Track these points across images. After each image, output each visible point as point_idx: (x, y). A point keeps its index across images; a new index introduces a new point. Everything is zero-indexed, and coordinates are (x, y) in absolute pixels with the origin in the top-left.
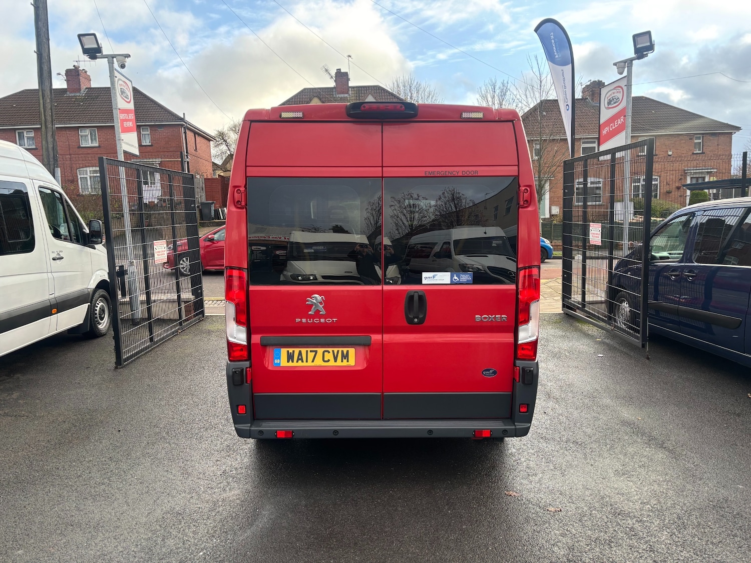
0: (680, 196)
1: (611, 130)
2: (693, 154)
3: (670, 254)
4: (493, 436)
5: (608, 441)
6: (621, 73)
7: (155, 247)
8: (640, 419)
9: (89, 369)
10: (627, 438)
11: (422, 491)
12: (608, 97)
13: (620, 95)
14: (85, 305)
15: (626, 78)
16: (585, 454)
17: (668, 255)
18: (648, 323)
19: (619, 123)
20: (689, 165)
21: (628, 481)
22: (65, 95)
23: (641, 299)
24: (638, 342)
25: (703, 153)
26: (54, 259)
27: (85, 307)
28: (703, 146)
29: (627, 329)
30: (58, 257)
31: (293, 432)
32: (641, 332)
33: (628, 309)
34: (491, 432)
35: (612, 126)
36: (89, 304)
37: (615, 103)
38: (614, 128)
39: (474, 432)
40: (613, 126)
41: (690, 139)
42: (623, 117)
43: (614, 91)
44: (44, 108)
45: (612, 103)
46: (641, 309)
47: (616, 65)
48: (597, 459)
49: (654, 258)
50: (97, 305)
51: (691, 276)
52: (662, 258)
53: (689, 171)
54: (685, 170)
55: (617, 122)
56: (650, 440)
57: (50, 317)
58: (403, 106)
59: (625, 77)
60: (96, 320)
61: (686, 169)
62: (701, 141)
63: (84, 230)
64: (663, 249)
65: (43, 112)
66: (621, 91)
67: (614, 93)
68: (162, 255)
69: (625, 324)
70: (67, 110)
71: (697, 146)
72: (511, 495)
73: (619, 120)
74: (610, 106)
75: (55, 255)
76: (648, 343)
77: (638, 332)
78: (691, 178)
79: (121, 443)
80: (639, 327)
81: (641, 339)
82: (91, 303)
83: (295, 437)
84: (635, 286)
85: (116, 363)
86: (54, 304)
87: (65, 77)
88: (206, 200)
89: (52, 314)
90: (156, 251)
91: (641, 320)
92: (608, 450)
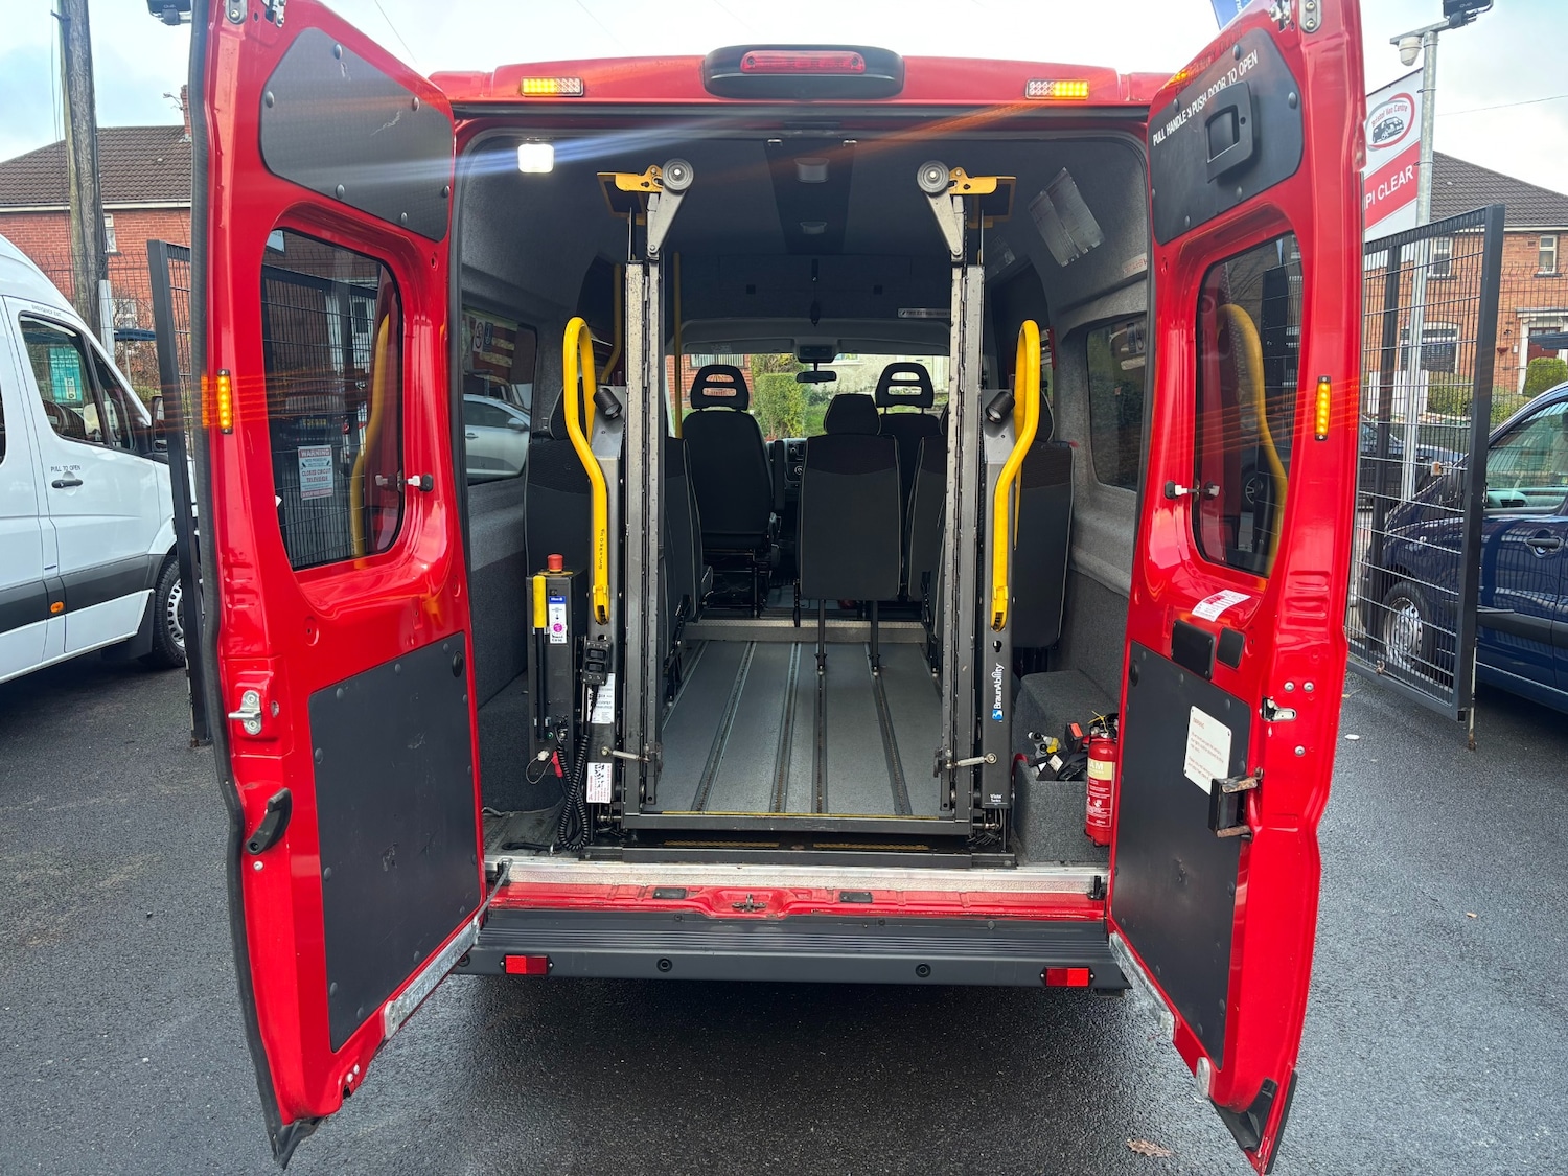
0: (1505, 369)
1: (1380, 198)
2: (1536, 276)
3: (1526, 493)
4: (1095, 984)
5: (1397, 983)
6: (1409, 63)
7: (301, 461)
8: (1474, 915)
9: (132, 744)
10: (1445, 972)
11: (897, 1129)
12: (1373, 123)
13: (1405, 117)
14: (141, 592)
15: (1421, 72)
16: (1341, 1024)
17: (1522, 497)
18: (1475, 662)
19: (1402, 180)
20: (1527, 301)
21: (1467, 1111)
22: (181, 141)
23: (1460, 604)
24: (1448, 708)
25: (1558, 275)
26: (56, 485)
27: (142, 597)
28: (1557, 258)
29: (1413, 672)
30: (67, 479)
31: (548, 960)
32: (1456, 683)
33: (1417, 625)
34: (1090, 972)
35: (1383, 191)
36: (152, 590)
37: (1391, 135)
38: (1387, 193)
39: (1045, 971)
40: (1387, 191)
41: (1530, 244)
42: (1410, 167)
43: (1392, 106)
44: (74, 144)
45: (1386, 134)
46: (1460, 627)
47: (1397, 43)
48: (1373, 1037)
49: (1490, 503)
50: (173, 592)
51: (1542, 546)
52: (1506, 503)
53: (1528, 315)
54: (1517, 312)
55: (1397, 179)
56: (1508, 982)
57: (45, 621)
58: (861, 59)
59: (1418, 71)
60: (170, 627)
61: (1519, 309)
62: (1553, 248)
63: (141, 420)
64: (1509, 482)
65: (72, 151)
66: (1408, 104)
67: (1389, 112)
68: (320, 479)
69: (1406, 659)
70: (184, 172)
71: (1545, 260)
72: (1143, 1154)
73: (1401, 174)
74: (1380, 143)
75: (59, 476)
76: (1472, 710)
77: (1449, 681)
78: (1531, 330)
79: (143, 953)
80: (1452, 671)
81: (1456, 700)
82: (157, 588)
83: (552, 973)
84: (1439, 567)
85: (194, 733)
86: (55, 592)
87: (181, 101)
88: (475, 368)
89: (49, 615)
90: (304, 469)
91: (1457, 655)
92: (1400, 1012)
